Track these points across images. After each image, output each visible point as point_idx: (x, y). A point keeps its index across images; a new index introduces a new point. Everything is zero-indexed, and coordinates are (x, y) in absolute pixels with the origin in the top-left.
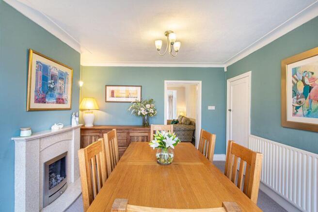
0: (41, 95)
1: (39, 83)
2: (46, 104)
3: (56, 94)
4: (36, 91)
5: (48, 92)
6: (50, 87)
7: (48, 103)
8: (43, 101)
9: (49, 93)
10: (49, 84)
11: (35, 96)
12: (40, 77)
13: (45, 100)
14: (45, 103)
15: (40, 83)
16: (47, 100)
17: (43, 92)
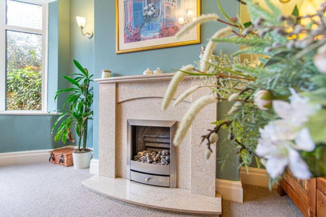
0: (132, 31)
1: (129, 16)
2: (141, 42)
3: (159, 22)
4: (126, 28)
5: (143, 25)
6: (146, 16)
7: (144, 40)
8: (136, 38)
9: (146, 24)
10: (145, 11)
11: (125, 34)
12: (130, 8)
13: (139, 36)
14: (139, 40)
15: (131, 16)
16: (142, 36)
17: (136, 26)
